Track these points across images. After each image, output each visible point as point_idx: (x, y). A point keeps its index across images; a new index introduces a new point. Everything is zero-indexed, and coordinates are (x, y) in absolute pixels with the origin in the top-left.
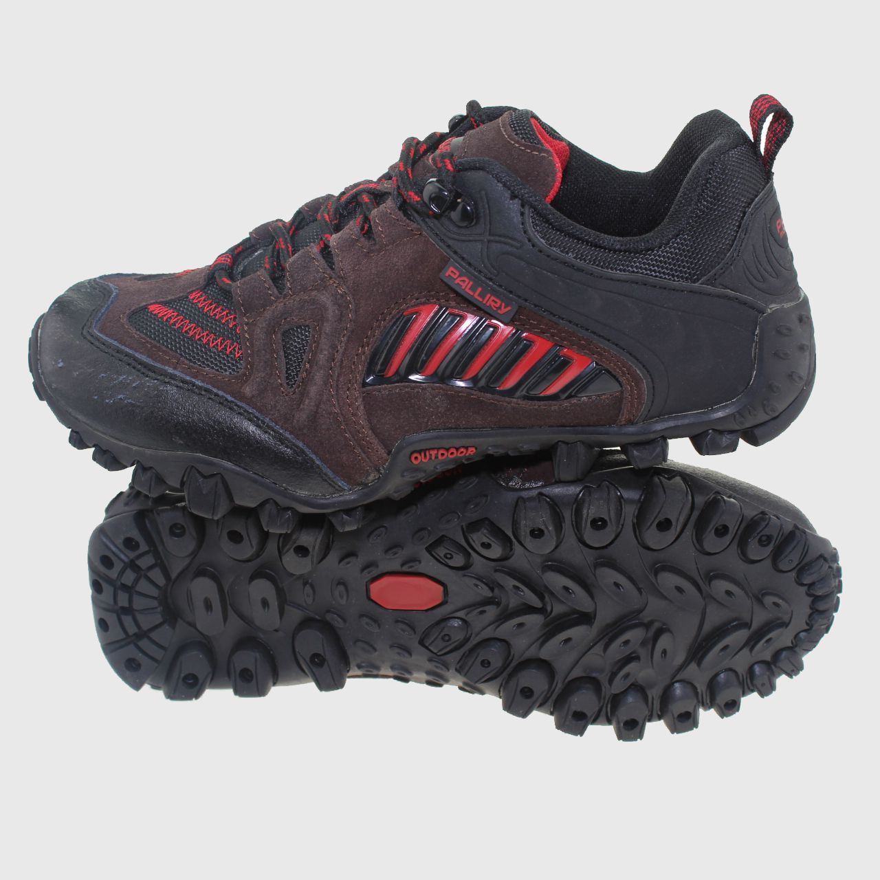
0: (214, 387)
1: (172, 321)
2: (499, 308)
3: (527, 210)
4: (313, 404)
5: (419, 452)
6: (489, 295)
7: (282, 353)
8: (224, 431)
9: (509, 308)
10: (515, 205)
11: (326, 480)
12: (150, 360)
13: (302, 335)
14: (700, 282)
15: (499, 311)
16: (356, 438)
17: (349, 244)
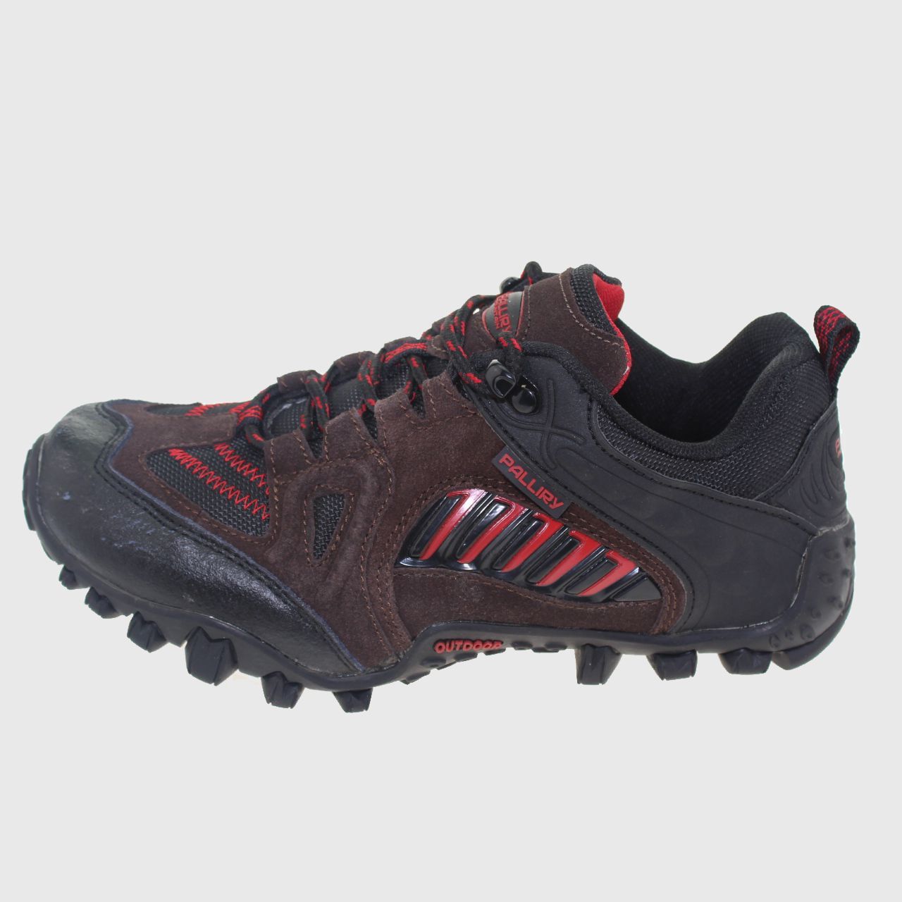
0: (235, 546)
1: (196, 470)
2: (552, 503)
3: (595, 406)
4: (340, 579)
5: (445, 641)
6: (543, 488)
7: (312, 521)
8: (241, 595)
9: (562, 504)
10: (583, 400)
11: (341, 660)
12: (169, 507)
13: (335, 504)
14: (757, 498)
15: (551, 506)
16: (381, 620)
17: (397, 413)
